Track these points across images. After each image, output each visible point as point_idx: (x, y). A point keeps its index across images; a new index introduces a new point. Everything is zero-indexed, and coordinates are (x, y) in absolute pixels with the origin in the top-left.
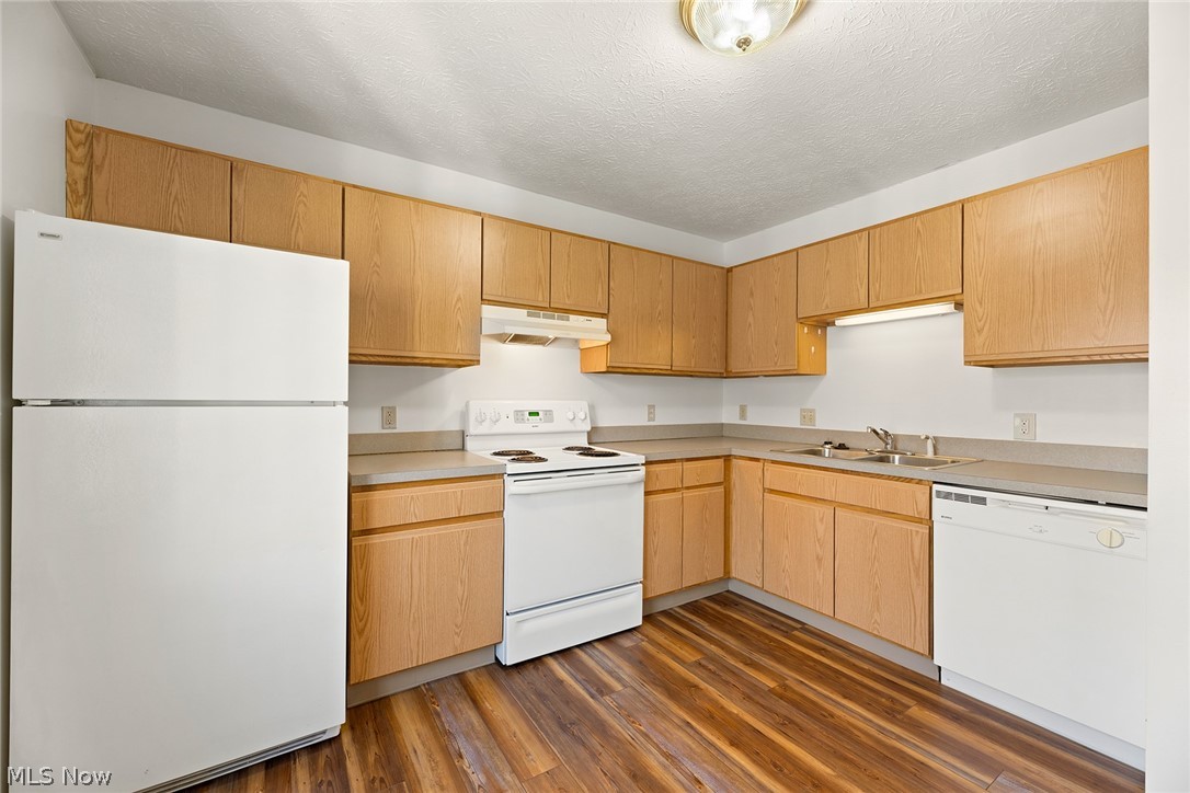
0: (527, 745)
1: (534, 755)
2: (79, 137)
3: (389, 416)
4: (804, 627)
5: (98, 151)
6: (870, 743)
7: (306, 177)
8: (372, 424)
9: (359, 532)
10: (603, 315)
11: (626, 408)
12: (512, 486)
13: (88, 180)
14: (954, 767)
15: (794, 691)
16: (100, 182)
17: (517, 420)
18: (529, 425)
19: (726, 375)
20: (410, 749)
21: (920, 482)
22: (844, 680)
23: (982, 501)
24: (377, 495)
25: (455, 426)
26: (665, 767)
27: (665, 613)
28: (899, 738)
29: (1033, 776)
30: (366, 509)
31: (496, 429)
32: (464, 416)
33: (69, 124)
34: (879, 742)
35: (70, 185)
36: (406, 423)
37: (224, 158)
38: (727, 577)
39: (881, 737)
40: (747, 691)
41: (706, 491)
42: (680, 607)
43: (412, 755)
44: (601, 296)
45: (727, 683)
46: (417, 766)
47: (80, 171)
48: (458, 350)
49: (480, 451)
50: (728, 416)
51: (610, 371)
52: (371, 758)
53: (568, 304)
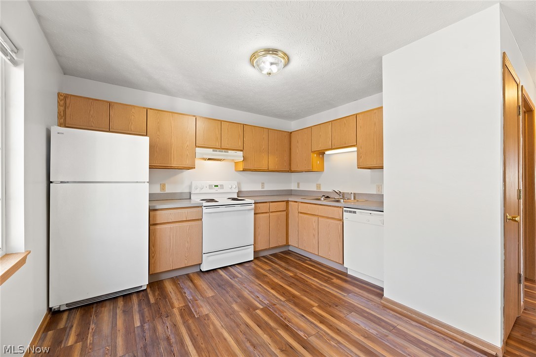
0: (207, 291)
1: (208, 293)
2: (62, 98)
3: (163, 187)
4: (310, 260)
5: (68, 101)
6: (315, 287)
7: (134, 106)
8: (157, 190)
9: (152, 224)
10: (241, 151)
11: (253, 184)
12: (205, 210)
13: (65, 111)
14: (338, 292)
15: (298, 276)
16: (68, 112)
17: (210, 188)
18: (214, 190)
19: (290, 171)
20: (169, 292)
21: (341, 207)
22: (316, 273)
23: (355, 212)
24: (158, 212)
25: (187, 191)
26: (249, 294)
27: (264, 257)
28: (325, 286)
29: (360, 294)
30: (155, 217)
31: (202, 192)
32: (190, 187)
33: (59, 94)
34: (318, 287)
35: (59, 113)
36: (169, 189)
37: (107, 102)
38: (287, 245)
39: (320, 286)
40: (283, 276)
41: (279, 213)
42: (270, 255)
43: (170, 294)
44: (240, 144)
45: (277, 274)
46: (171, 296)
47: (62, 108)
48: (187, 163)
49: (196, 199)
50: (293, 187)
51: (244, 170)
52: (157, 294)
53: (228, 147)
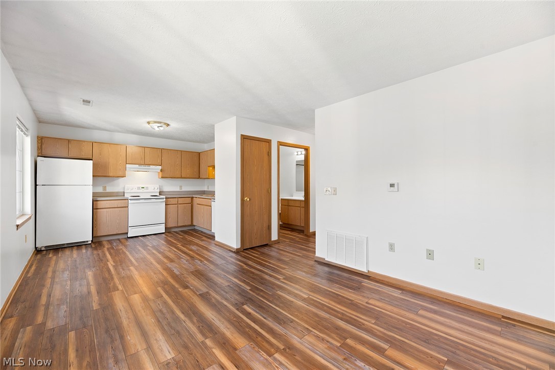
2: (39, 139)
3: (105, 188)
5: (43, 141)
7: (84, 141)
8: (100, 189)
9: (94, 209)
10: (160, 165)
11: (172, 187)
12: (130, 201)
13: (41, 146)
16: (43, 147)
17: (138, 189)
18: (142, 190)
19: (199, 178)
20: (104, 244)
24: (99, 202)
25: (122, 191)
30: (96, 204)
31: (132, 191)
32: (124, 188)
33: (38, 137)
35: (38, 147)
36: (109, 189)
37: (67, 140)
38: (192, 225)
41: (185, 205)
42: (179, 231)
44: (159, 161)
47: (40, 145)
48: (120, 174)
49: (127, 196)
51: (162, 177)
53: (150, 163)
